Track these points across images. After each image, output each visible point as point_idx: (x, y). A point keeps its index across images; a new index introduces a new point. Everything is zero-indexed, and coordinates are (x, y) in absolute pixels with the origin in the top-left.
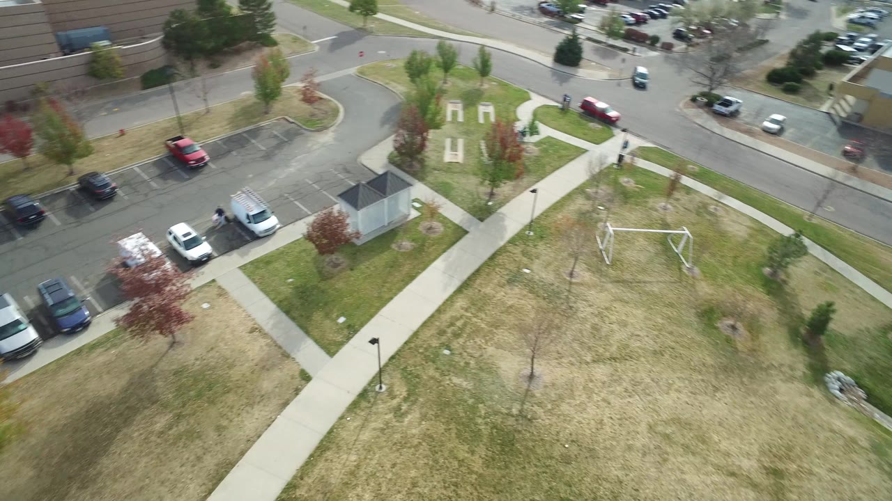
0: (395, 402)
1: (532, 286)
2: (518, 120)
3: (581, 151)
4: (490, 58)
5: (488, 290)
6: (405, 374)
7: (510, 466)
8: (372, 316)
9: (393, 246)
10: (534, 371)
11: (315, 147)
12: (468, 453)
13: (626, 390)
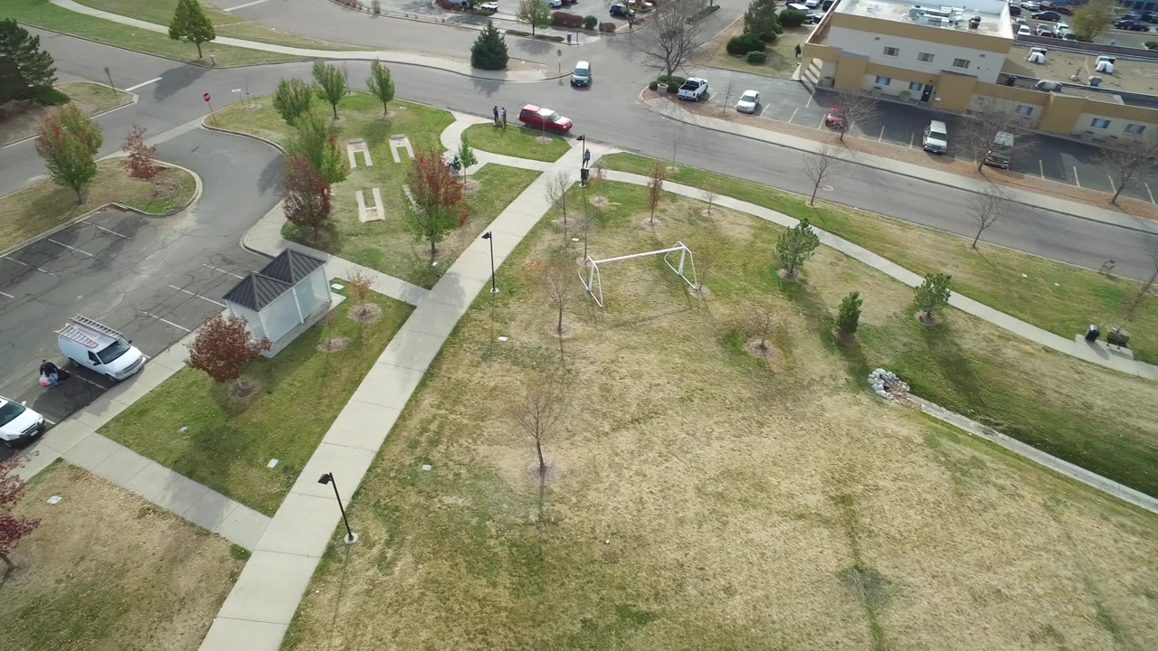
0: (375, 551)
1: (513, 356)
2: (446, 150)
3: (534, 175)
4: (389, 76)
5: (460, 375)
6: (379, 511)
7: (545, 587)
8: (314, 447)
9: (320, 348)
10: (544, 461)
11: (172, 238)
12: (489, 587)
13: (661, 455)
